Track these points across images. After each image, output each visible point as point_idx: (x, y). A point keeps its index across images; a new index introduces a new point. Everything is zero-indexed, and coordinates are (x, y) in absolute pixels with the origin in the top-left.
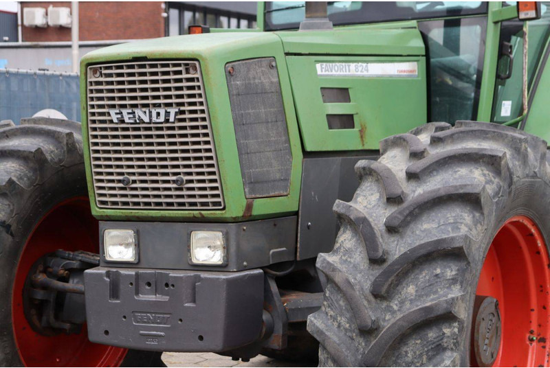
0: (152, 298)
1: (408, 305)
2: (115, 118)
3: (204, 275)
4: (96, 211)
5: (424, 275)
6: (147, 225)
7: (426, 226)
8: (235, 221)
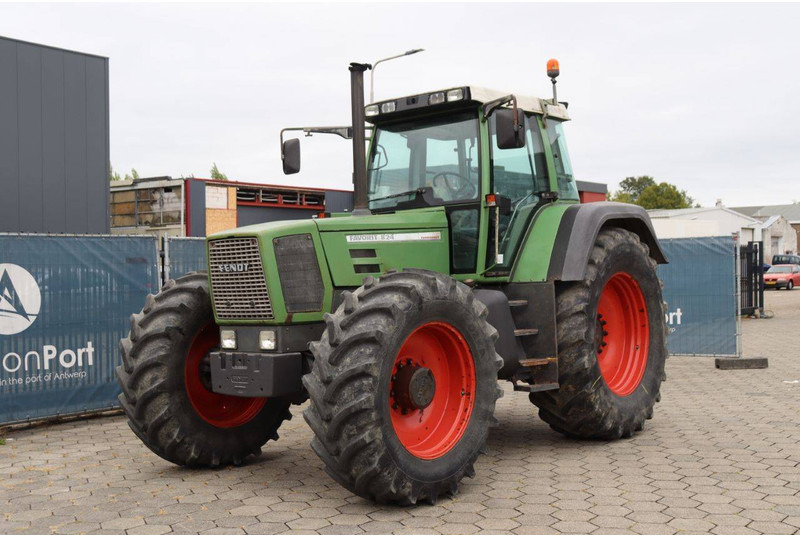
0: (242, 368)
1: (346, 368)
2: (221, 269)
3: (263, 355)
4: (218, 320)
5: (355, 353)
6: (241, 328)
7: (360, 326)
8: (281, 325)
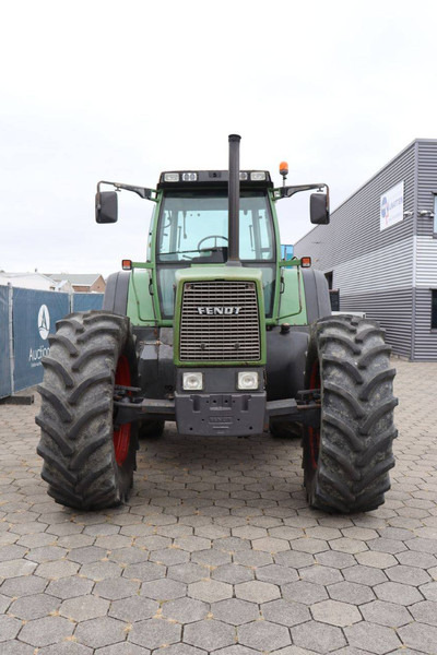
1: (377, 403)
2: (201, 312)
4: (180, 362)
5: (382, 388)
6: (210, 370)
